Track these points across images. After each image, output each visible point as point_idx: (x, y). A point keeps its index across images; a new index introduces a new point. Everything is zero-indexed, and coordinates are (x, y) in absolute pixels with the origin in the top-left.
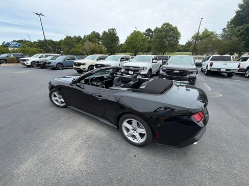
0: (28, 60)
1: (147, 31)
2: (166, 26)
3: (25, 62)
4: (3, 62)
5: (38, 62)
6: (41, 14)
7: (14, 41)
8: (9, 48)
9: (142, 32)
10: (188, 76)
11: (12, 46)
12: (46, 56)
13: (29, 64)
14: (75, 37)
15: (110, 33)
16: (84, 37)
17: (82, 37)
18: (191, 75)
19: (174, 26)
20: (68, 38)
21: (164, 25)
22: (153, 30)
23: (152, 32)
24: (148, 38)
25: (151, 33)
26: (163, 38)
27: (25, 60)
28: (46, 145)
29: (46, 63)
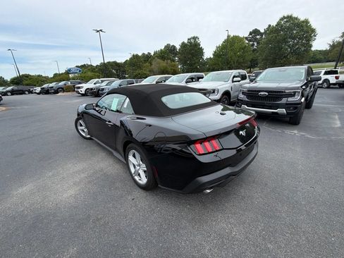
0: (82, 87)
1: (251, 34)
2: (286, 22)
3: (79, 90)
4: (61, 91)
5: (92, 89)
6: (101, 30)
7: (77, 67)
8: (70, 75)
9: (241, 36)
10: (284, 101)
11: (73, 73)
12: (102, 81)
13: (83, 92)
14: (144, 54)
15: (191, 43)
16: (154, 54)
17: (152, 54)
18: (290, 99)
19: (302, 19)
20: (135, 57)
21: (282, 19)
22: (262, 31)
23: (261, 34)
24: (253, 45)
25: (258, 37)
26: (279, 42)
27: (79, 88)
28: (51, 174)
29: (99, 90)
